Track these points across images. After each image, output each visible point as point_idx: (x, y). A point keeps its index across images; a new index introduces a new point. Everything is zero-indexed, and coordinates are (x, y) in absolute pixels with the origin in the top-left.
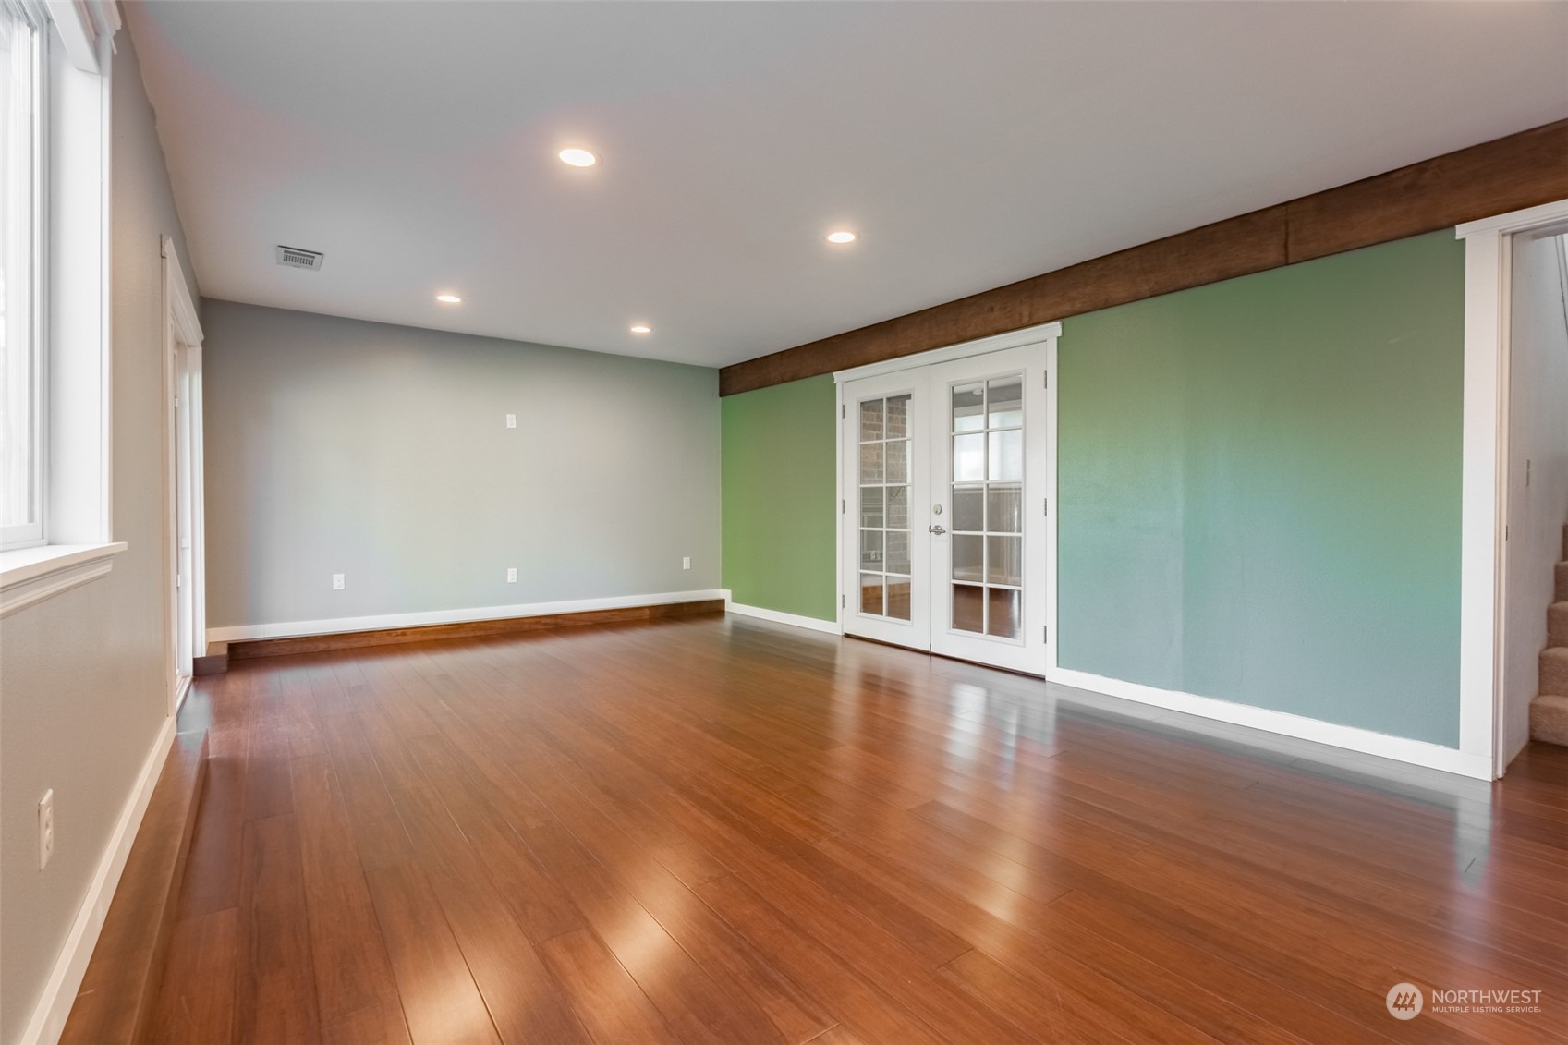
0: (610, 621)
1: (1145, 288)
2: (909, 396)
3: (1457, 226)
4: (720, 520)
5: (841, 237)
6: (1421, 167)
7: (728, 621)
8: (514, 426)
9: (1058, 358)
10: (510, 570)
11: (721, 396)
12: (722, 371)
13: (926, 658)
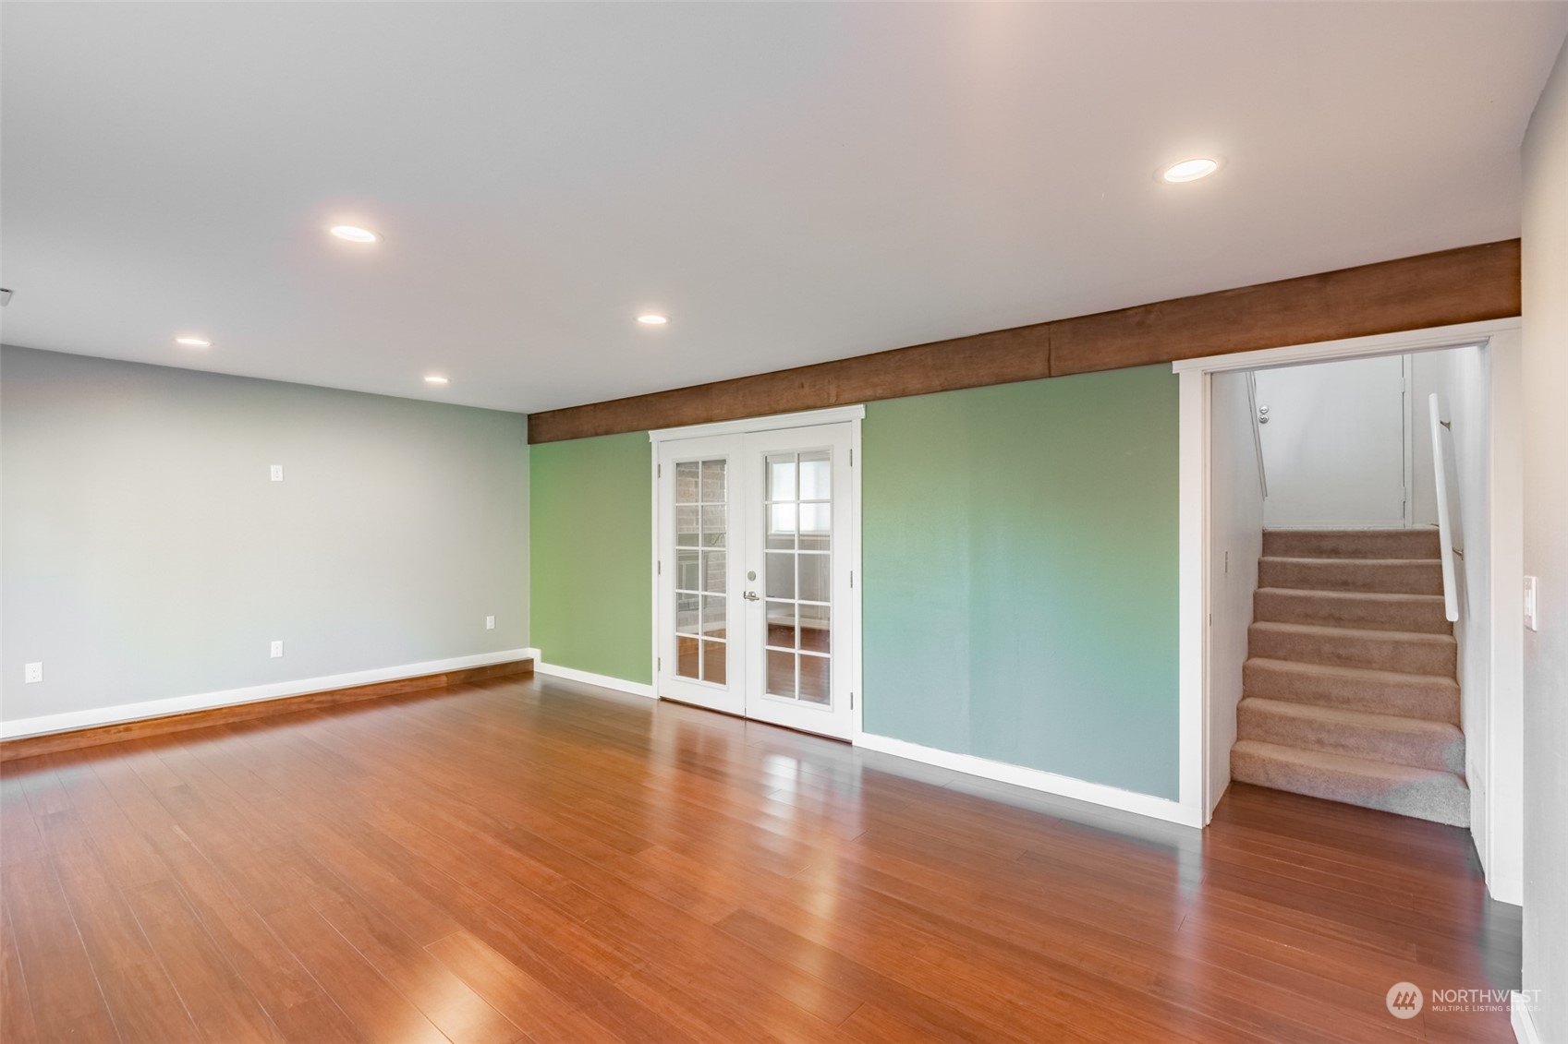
0: (399, 692)
1: (936, 383)
2: (723, 462)
3: (1174, 362)
4: (529, 575)
5: (652, 319)
6: (1147, 308)
7: (536, 685)
8: (281, 479)
9: (862, 439)
10: (273, 643)
11: (529, 443)
12: (530, 417)
13: (741, 723)
